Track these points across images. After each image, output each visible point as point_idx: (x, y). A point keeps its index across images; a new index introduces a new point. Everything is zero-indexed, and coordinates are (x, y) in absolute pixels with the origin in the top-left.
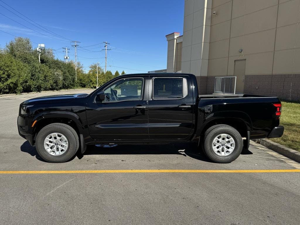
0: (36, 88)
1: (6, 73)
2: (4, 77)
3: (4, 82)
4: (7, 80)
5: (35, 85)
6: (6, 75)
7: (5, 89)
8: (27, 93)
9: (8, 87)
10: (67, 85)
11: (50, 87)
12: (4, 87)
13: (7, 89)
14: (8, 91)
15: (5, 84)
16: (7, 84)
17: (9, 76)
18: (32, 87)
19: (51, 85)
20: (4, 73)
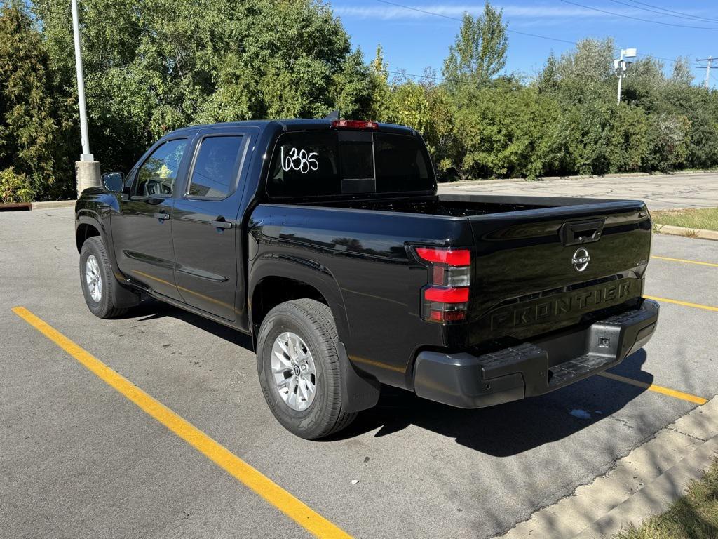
0: (588, 164)
1: (504, 131)
2: (499, 141)
3: (500, 151)
4: (505, 146)
5: (587, 159)
6: (505, 135)
7: (500, 168)
8: (559, 178)
9: (508, 163)
10: (704, 157)
11: (640, 164)
12: (497, 162)
13: (504, 167)
14: (505, 173)
15: (500, 155)
16: (505, 157)
17: (510, 137)
18: (577, 162)
19: (642, 159)
20: (499, 132)
